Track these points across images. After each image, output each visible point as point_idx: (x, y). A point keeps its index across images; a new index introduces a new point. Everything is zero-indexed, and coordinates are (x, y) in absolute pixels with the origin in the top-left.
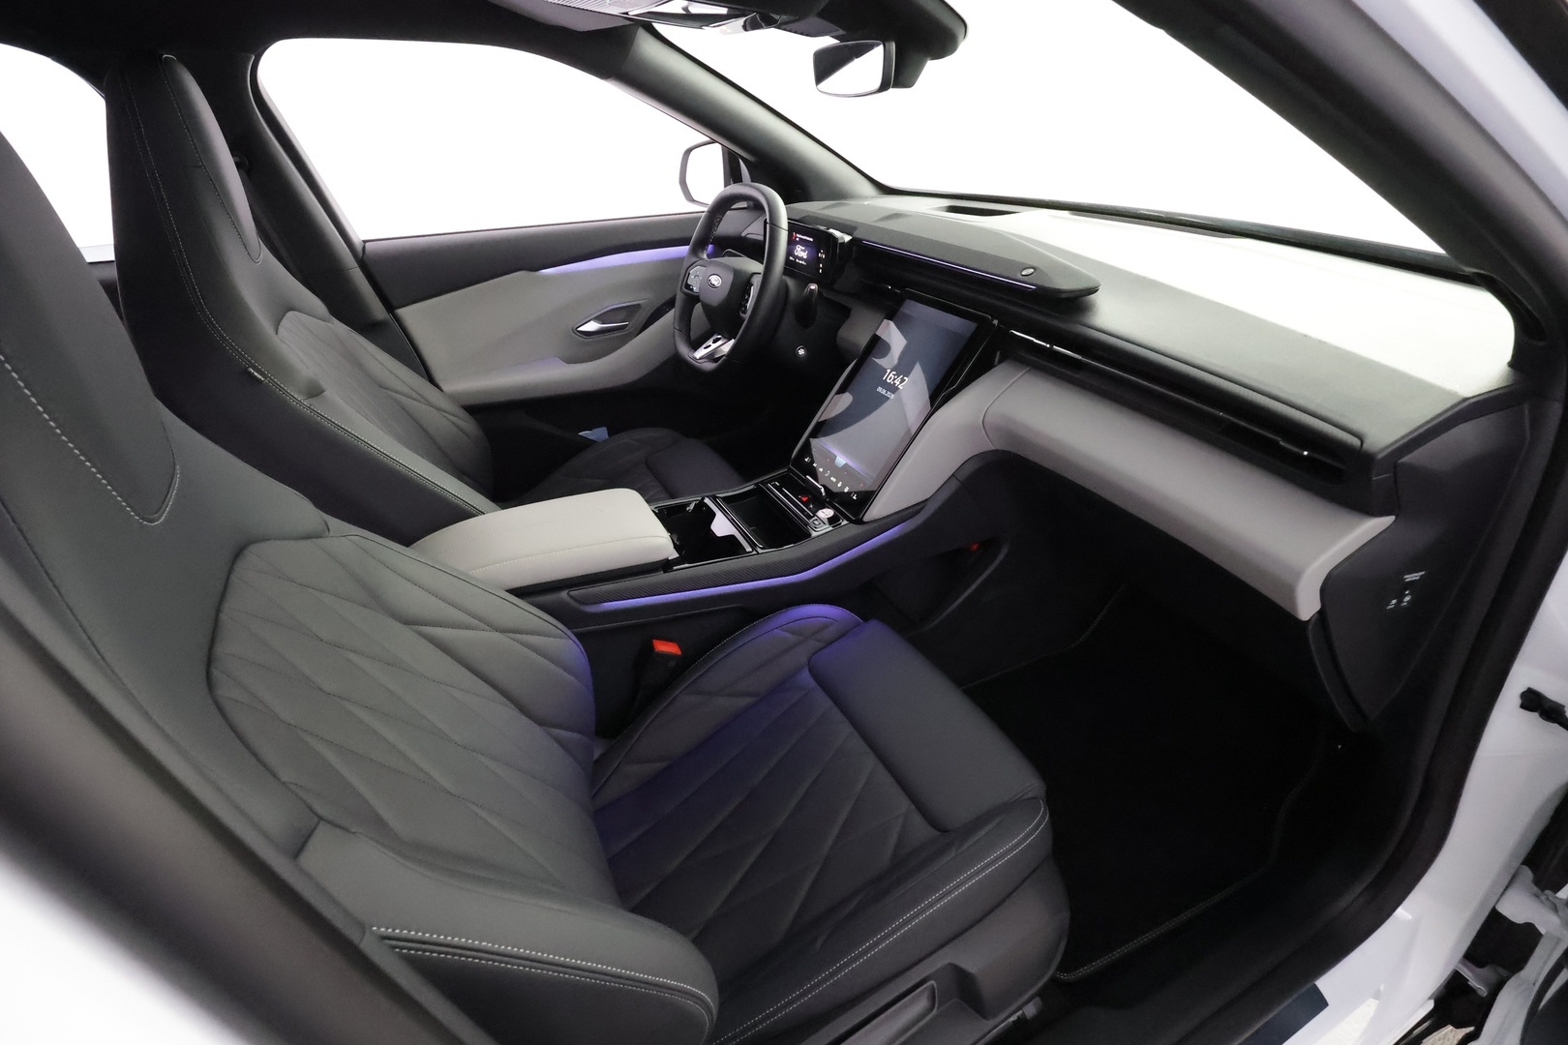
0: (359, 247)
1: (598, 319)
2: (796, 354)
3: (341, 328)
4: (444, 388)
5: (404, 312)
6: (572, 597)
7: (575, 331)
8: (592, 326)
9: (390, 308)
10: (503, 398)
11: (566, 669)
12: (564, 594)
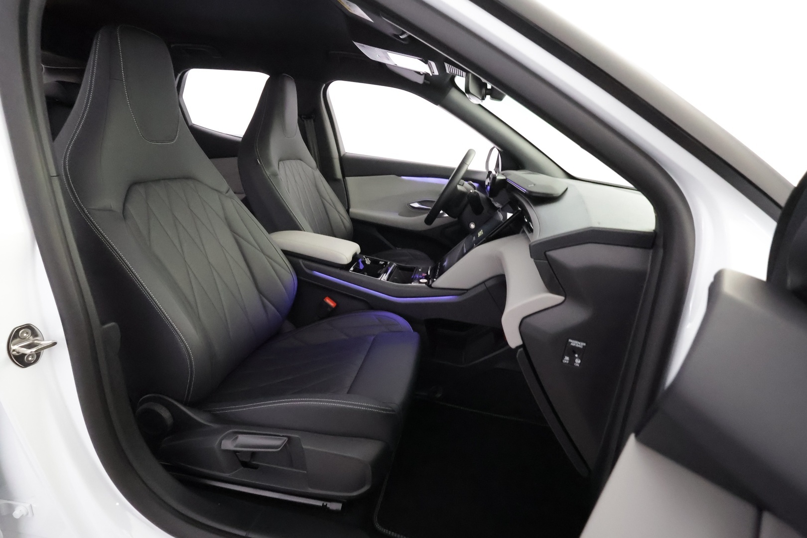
0: (342, 154)
1: (420, 203)
2: (469, 226)
3: (318, 173)
4: (351, 210)
5: (349, 180)
6: (303, 263)
7: (409, 205)
8: (416, 205)
9: (344, 176)
10: (372, 221)
11: (284, 287)
12: (301, 261)
